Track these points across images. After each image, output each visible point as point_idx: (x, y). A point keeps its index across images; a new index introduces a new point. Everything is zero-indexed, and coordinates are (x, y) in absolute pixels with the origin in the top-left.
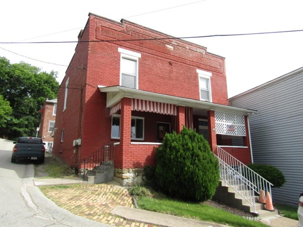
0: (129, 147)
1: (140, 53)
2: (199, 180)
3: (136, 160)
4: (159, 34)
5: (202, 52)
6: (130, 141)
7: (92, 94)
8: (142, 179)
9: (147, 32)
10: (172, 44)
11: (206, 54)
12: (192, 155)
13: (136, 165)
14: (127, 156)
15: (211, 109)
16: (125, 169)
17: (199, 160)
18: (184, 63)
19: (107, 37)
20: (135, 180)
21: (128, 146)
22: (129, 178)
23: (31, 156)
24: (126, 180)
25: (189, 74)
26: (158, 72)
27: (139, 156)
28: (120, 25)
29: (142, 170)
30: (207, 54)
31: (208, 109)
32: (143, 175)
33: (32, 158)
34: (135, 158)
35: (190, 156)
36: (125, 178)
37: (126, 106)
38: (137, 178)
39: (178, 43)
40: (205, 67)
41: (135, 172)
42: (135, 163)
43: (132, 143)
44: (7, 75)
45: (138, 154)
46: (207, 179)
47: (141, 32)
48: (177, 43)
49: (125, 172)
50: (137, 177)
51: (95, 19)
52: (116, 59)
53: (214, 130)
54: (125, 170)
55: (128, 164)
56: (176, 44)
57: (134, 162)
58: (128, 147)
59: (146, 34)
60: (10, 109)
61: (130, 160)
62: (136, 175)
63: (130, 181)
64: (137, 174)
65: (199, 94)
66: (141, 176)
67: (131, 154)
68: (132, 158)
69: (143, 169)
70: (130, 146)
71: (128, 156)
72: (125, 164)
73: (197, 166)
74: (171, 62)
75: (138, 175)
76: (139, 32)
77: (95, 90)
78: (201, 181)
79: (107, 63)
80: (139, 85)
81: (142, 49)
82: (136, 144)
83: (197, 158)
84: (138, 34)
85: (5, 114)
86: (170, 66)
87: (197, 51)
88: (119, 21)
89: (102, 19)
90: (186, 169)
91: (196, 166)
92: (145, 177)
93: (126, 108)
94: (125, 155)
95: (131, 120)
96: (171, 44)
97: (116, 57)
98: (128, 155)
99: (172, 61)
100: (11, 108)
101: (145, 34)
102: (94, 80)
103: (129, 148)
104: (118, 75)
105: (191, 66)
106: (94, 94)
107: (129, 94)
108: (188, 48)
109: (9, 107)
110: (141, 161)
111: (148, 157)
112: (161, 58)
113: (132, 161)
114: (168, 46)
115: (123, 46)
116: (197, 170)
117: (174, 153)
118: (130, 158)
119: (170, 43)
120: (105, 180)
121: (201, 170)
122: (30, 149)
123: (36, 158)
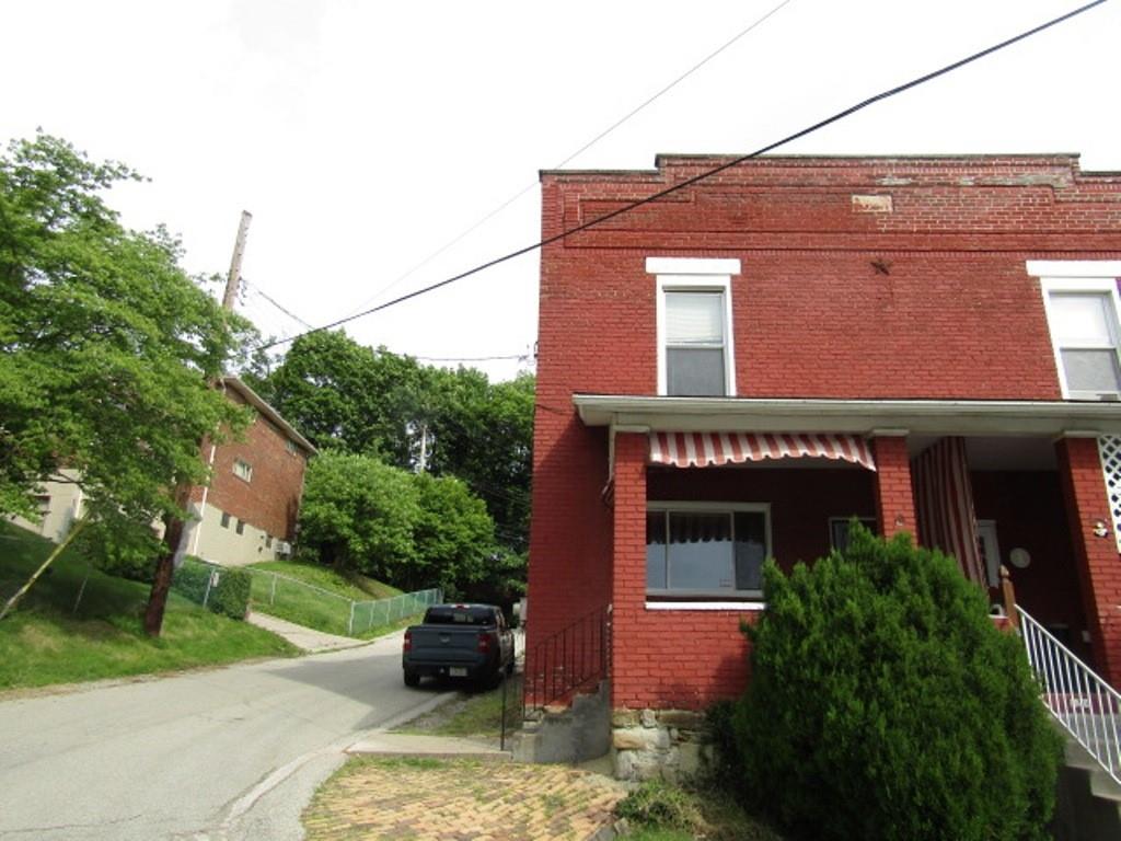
0: (639, 620)
1: (736, 257)
2: (892, 775)
3: (673, 676)
4: (819, 164)
5: (1050, 182)
6: (644, 598)
7: (557, 438)
8: (701, 754)
9: (764, 170)
10: (881, 186)
11: (1078, 183)
12: (868, 652)
13: (671, 697)
14: (629, 657)
15: (1068, 433)
16: (625, 710)
17: (898, 677)
18: (950, 251)
19: (603, 233)
20: (669, 759)
21: (636, 617)
22: (642, 749)
23: (448, 663)
24: (631, 754)
25: (984, 293)
26: (823, 312)
27: (685, 658)
28: (650, 180)
29: (700, 718)
30: (1083, 180)
31: (1056, 435)
32: (704, 742)
33: (453, 672)
34: (667, 665)
35: (857, 656)
36: (624, 745)
37: (622, 464)
38: (675, 749)
39: (914, 177)
40: (1080, 240)
41: (669, 723)
42: (665, 689)
43: (651, 605)
44: (482, 420)
45: (680, 650)
46: (938, 773)
47: (736, 181)
48: (906, 176)
49: (623, 720)
50: (677, 745)
51: (561, 186)
52: (639, 301)
53: (1103, 532)
54: (623, 713)
55: (639, 689)
56: (902, 182)
57: (661, 684)
58: (636, 623)
59: (758, 182)
60: (486, 524)
61: (645, 673)
62: (671, 737)
63: (645, 761)
64: (675, 733)
65: (1052, 370)
66: (695, 742)
67: (648, 650)
68: (653, 665)
69: (704, 715)
70: (643, 617)
71: (635, 657)
72: (625, 691)
73: (886, 706)
74: (880, 260)
75: (679, 739)
76: (729, 182)
77: (567, 422)
78: (903, 782)
79: (608, 320)
80: (737, 377)
81: (744, 239)
82: (670, 611)
83: (886, 668)
84: (723, 189)
85: (474, 540)
86: (881, 276)
87: (1019, 181)
88: (651, 167)
89: (584, 179)
90: (832, 715)
91: (880, 704)
92: (715, 749)
93: (625, 470)
94: (623, 654)
95: (644, 516)
96: (877, 190)
97: (638, 294)
98: (636, 654)
99: (887, 256)
100: (489, 520)
101: (755, 180)
102: (563, 388)
103: (637, 628)
104: (650, 358)
105: (993, 254)
106: (563, 435)
107: (631, 419)
108: (967, 181)
109: (485, 516)
110: (692, 682)
111: (728, 662)
112: (833, 255)
113: (651, 680)
114: (864, 200)
115: (666, 249)
116: (882, 723)
117: (786, 642)
118: (646, 664)
119: (874, 186)
120: (577, 751)
121: (906, 723)
122: (445, 640)
123: (462, 673)
